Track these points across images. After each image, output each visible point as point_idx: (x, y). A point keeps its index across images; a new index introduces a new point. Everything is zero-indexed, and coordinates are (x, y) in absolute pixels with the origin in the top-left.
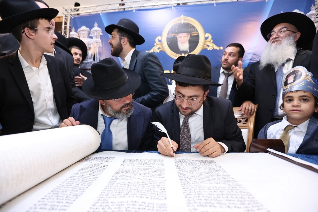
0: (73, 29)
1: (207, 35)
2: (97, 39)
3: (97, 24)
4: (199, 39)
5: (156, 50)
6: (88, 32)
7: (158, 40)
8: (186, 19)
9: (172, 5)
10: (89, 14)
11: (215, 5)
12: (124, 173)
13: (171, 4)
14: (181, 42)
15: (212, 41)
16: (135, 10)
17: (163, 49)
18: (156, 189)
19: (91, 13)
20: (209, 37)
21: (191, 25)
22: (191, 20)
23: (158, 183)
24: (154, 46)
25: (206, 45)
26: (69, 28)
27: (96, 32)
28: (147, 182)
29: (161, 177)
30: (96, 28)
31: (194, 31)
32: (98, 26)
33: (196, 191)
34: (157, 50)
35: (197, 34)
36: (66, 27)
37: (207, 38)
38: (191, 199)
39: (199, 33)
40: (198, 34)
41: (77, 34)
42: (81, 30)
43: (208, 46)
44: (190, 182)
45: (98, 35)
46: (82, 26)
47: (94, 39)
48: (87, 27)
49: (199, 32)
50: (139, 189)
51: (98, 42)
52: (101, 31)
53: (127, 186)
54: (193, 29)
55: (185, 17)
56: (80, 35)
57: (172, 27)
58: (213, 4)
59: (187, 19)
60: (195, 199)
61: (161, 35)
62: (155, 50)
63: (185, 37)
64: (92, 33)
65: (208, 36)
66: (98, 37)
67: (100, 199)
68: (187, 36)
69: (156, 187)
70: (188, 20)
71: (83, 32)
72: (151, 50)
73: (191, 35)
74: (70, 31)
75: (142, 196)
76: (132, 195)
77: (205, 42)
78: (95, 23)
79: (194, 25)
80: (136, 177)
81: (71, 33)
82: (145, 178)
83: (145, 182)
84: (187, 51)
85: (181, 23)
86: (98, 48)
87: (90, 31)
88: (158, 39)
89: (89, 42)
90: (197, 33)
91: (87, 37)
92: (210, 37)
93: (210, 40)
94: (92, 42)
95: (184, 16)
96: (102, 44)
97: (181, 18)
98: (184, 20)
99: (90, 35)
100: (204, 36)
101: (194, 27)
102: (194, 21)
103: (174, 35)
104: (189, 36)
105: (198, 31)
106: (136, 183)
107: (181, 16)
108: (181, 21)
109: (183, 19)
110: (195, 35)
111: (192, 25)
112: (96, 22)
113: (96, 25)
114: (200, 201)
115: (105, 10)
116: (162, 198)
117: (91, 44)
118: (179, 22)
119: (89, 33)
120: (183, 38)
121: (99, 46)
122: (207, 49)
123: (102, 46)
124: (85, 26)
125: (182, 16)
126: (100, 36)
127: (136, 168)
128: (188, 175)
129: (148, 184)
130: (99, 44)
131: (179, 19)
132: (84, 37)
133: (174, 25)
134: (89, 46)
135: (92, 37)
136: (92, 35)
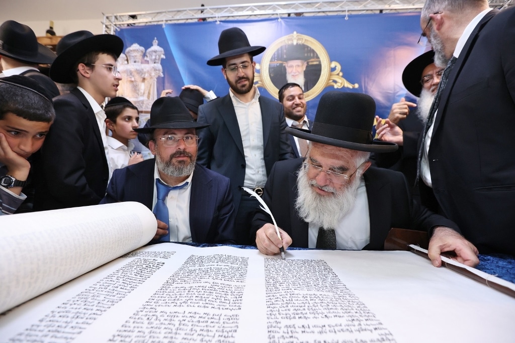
1: (333, 64)
2: (156, 65)
3: (157, 41)
4: (320, 70)
6: (142, 54)
8: (301, 38)
9: (279, 16)
10: (145, 26)
11: (346, 18)
12: (187, 275)
13: (277, 14)
14: (293, 74)
15: (341, 74)
16: (220, 21)
17: (263, 85)
18: (229, 297)
19: (147, 24)
20: (337, 68)
21: (308, 47)
22: (308, 41)
23: (233, 289)
25: (331, 81)
27: (154, 54)
28: (216, 287)
29: (240, 281)
30: (155, 47)
31: (313, 57)
32: (159, 45)
33: (285, 299)
35: (317, 63)
37: (333, 69)
38: (275, 309)
40: (320, 62)
41: (124, 56)
42: (131, 51)
43: (335, 82)
44: (280, 288)
45: (157, 58)
46: (132, 44)
47: (152, 65)
48: (141, 45)
49: (321, 59)
50: (203, 296)
51: (157, 69)
52: (163, 52)
53: (187, 291)
54: (312, 55)
55: (299, 34)
56: (128, 58)
57: (278, 50)
58: (344, 16)
59: (303, 39)
60: (280, 309)
63: (298, 66)
64: (148, 56)
65: (336, 66)
66: (157, 61)
67: (146, 307)
68: (302, 65)
69: (230, 294)
70: (304, 40)
71: (135, 54)
73: (308, 63)
75: (206, 305)
76: (192, 305)
77: (331, 75)
78: (154, 39)
79: (313, 47)
80: (203, 280)
82: (216, 281)
83: (215, 287)
85: (292, 44)
86: (157, 78)
87: (146, 51)
89: (143, 70)
90: (317, 61)
91: (140, 61)
92: (339, 67)
93: (337, 73)
94: (147, 69)
95: (297, 33)
96: (164, 73)
97: (293, 36)
98: (298, 40)
100: (330, 66)
101: (313, 51)
102: (314, 42)
103: (280, 62)
104: (305, 65)
105: (320, 57)
106: (201, 288)
107: (293, 33)
108: (292, 40)
109: (295, 38)
110: (315, 63)
111: (310, 48)
112: (156, 38)
113: (155, 42)
114: (287, 312)
115: (170, 20)
116: (234, 308)
117: (145, 73)
118: (290, 42)
119: (144, 55)
120: (294, 68)
121: (159, 76)
122: (333, 86)
124: (138, 44)
125: (295, 33)
126: (160, 59)
127: (205, 267)
128: (280, 279)
129: (219, 290)
130: (159, 73)
131: (290, 38)
132: (135, 62)
133: (281, 47)
134: (143, 75)
135: (147, 62)
136: (148, 59)
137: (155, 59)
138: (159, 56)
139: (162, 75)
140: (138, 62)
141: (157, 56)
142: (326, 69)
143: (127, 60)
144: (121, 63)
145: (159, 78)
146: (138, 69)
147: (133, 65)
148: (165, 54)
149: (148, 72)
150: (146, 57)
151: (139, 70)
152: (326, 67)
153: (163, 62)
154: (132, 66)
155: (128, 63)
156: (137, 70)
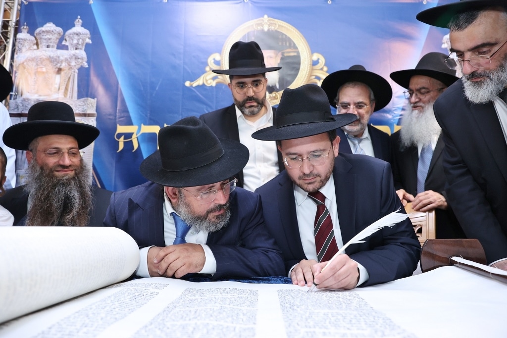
0: (25, 29)
1: (316, 57)
2: (77, 51)
3: (80, 21)
4: (298, 64)
5: (209, 82)
6: (59, 37)
7: (213, 61)
8: (274, 22)
15: (325, 69)
17: (225, 81)
20: (320, 61)
21: (283, 34)
22: (282, 27)
24: (204, 72)
25: (314, 77)
26: (14, 24)
27: (76, 37)
30: (78, 28)
31: (290, 47)
32: (83, 25)
34: (212, 81)
35: (295, 54)
36: (8, 22)
37: (315, 63)
39: (300, 52)
40: (298, 52)
41: (33, 38)
42: (43, 32)
43: (318, 79)
45: (80, 43)
46: (46, 24)
47: (72, 51)
48: (57, 25)
49: (300, 49)
51: (80, 57)
52: (89, 35)
54: (288, 44)
55: (270, 18)
56: (39, 41)
57: (244, 37)
59: (276, 24)
61: (220, 51)
62: (207, 81)
63: (271, 57)
64: (68, 39)
65: (319, 59)
66: (80, 47)
68: (276, 57)
70: (277, 26)
71: (48, 36)
72: (198, 79)
73: (283, 54)
74: (17, 31)
77: (312, 70)
78: (77, 18)
79: (289, 35)
81: (19, 36)
84: (276, 86)
85: (263, 31)
86: (79, 70)
87: (64, 33)
88: (214, 59)
89: (59, 57)
91: (56, 46)
92: (322, 61)
93: (321, 68)
94: (66, 56)
95: (269, 17)
96: (88, 62)
97: (263, 21)
98: (269, 25)
99: (64, 43)
100: (311, 59)
102: (288, 27)
104: (280, 56)
105: (298, 48)
107: (263, 17)
108: (263, 25)
109: (266, 23)
110: (292, 54)
111: (286, 35)
112: (79, 17)
113: (78, 22)
117: (62, 62)
118: (259, 28)
119: (62, 38)
121: (82, 66)
123: (87, 66)
124: (54, 23)
125: (266, 16)
126: (85, 44)
130: (82, 62)
131: (259, 22)
132: (48, 47)
133: (248, 33)
134: (59, 65)
135: (66, 48)
136: (67, 44)
137: (78, 44)
138: (83, 40)
139: (86, 65)
140: (53, 47)
141: (81, 40)
142: (306, 63)
143: (37, 44)
144: (27, 47)
145: (81, 69)
146: (52, 56)
147: (46, 51)
148: (91, 38)
149: (66, 60)
150: (64, 41)
151: (53, 58)
152: (307, 60)
153: (88, 48)
154: (44, 52)
155: (38, 48)
156: (50, 57)
